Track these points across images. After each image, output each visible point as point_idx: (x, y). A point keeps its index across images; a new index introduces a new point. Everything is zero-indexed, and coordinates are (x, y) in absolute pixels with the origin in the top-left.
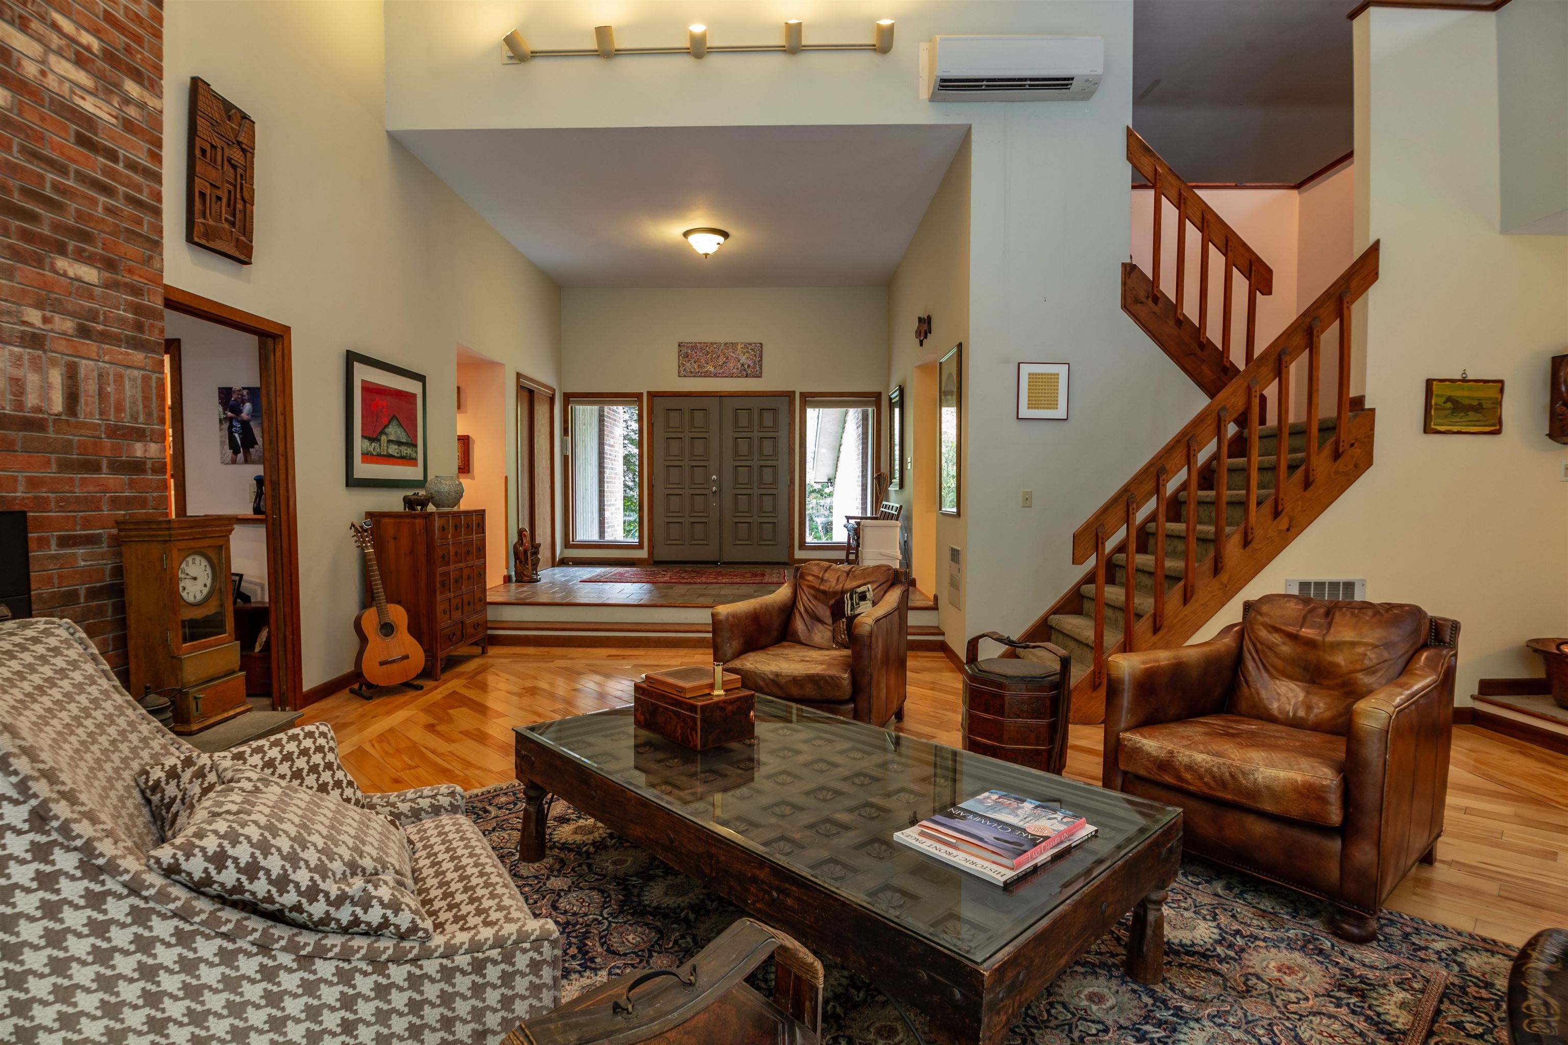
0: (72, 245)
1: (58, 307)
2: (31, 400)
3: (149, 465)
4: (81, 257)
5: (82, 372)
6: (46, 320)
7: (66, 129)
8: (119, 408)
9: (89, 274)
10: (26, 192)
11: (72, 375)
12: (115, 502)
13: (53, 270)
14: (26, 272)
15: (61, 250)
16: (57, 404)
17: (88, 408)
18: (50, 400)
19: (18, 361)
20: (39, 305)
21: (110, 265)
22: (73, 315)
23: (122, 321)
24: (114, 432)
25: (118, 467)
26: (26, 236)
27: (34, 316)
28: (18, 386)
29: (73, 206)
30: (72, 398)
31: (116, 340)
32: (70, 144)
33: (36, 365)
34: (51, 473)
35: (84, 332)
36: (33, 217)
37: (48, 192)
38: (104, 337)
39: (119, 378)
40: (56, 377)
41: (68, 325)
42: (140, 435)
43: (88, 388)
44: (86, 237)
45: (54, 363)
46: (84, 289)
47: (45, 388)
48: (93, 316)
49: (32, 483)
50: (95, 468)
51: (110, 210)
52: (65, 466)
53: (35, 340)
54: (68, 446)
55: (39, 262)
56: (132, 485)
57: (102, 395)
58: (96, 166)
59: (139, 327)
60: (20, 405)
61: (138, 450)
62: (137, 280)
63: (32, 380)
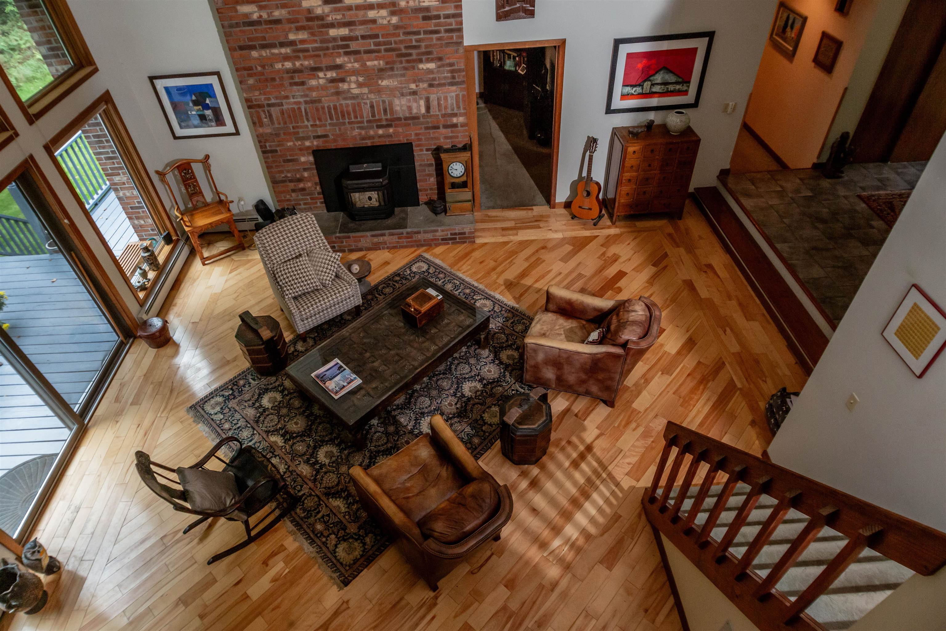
0: (424, 58)
1: (421, 80)
2: (415, 111)
3: (459, 125)
4: (428, 61)
5: (431, 99)
6: (417, 86)
7: (418, 18)
8: (446, 108)
9: (432, 66)
10: (406, 48)
11: (428, 100)
12: (446, 138)
13: (418, 69)
14: (410, 72)
15: (421, 61)
16: (423, 110)
17: (435, 110)
18: (420, 110)
19: (409, 101)
20: (414, 82)
21: (440, 59)
22: (427, 81)
23: (445, 78)
24: (444, 116)
25: (446, 127)
26: (408, 61)
27: (413, 86)
28: (410, 108)
29: (423, 44)
30: (428, 108)
31: (444, 85)
32: (421, 22)
33: (415, 101)
34: (423, 131)
35: (431, 85)
36: (410, 55)
37: (414, 43)
38: (440, 85)
39: (446, 98)
40: (422, 103)
41: (425, 85)
42: (455, 115)
43: (434, 103)
44: (429, 53)
45: (421, 98)
46: (430, 71)
47: (419, 106)
48: (434, 79)
49: (417, 135)
50: (438, 128)
51: (439, 39)
52: (427, 128)
53: (414, 93)
54: (428, 122)
55: (413, 68)
56: (452, 132)
57: (439, 105)
58: (431, 25)
59: (454, 77)
60: (411, 113)
61: (455, 120)
62: (451, 61)
63: (414, 105)
